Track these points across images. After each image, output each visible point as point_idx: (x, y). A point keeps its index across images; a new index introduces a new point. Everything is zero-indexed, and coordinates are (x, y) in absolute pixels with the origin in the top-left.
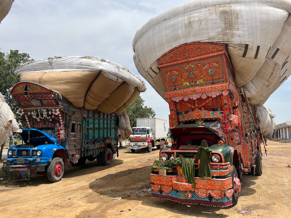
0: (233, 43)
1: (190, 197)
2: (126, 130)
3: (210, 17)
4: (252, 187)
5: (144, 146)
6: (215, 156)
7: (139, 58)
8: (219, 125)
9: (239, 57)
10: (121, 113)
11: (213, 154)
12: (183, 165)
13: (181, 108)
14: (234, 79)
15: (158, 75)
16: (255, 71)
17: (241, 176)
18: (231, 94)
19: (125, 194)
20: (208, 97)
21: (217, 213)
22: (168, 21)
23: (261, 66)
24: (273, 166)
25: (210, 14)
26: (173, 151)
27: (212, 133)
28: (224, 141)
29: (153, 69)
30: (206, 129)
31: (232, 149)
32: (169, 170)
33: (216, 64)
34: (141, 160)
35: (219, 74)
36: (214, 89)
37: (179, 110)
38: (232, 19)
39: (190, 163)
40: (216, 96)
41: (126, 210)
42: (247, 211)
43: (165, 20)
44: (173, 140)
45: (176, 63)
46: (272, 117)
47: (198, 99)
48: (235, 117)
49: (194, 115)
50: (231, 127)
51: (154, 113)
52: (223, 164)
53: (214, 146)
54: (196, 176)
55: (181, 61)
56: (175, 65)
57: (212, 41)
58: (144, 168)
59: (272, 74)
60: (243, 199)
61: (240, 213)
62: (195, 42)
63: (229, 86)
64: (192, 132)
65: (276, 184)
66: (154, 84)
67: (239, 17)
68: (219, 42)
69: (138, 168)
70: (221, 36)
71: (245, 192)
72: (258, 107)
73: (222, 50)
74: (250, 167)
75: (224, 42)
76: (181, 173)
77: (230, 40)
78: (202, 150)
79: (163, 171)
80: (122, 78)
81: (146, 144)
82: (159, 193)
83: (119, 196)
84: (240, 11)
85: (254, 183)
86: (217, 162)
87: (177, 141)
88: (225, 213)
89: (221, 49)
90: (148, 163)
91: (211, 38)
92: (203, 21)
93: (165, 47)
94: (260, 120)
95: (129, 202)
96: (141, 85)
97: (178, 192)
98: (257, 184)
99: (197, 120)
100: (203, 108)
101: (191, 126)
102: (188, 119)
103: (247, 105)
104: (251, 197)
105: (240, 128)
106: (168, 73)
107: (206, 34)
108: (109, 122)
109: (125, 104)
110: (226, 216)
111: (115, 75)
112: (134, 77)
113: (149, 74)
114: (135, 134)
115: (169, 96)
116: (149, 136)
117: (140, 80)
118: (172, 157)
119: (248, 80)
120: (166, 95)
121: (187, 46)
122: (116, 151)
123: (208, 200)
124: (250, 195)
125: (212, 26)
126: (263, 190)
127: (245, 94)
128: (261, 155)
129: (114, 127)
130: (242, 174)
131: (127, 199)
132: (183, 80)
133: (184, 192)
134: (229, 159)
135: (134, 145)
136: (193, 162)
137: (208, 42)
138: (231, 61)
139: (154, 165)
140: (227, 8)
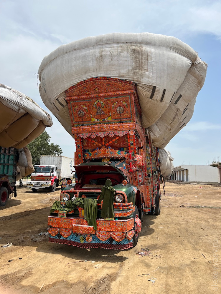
0: (142, 83)
1: (91, 241)
2: (27, 167)
3: (122, 54)
4: (151, 226)
5: (47, 185)
6: (119, 196)
7: (45, 87)
8: (124, 165)
9: (147, 98)
10: (21, 148)
11: (117, 194)
12: (85, 206)
13: (88, 146)
14: (141, 120)
15: (65, 108)
16: (160, 114)
17: (142, 216)
18: (137, 134)
19: (18, 239)
20: (115, 136)
21: (117, 256)
22: (78, 51)
23: (166, 110)
24: (170, 206)
25: (122, 51)
26: (76, 191)
27: (117, 172)
28: (128, 181)
29: (60, 100)
30: (111, 168)
31: (135, 189)
32: (70, 211)
33: (125, 103)
34: (42, 201)
35: (127, 113)
36: (121, 128)
37: (86, 147)
38: (142, 59)
39: (93, 204)
40: (123, 136)
41: (16, 258)
42: (146, 252)
43: (76, 49)
44: (77, 179)
45: (84, 97)
46: (171, 160)
47: (105, 137)
48: (139, 157)
49: (100, 153)
50: (136, 167)
51: (61, 150)
52: (126, 204)
53: (118, 185)
54: (98, 218)
55: (91, 96)
56: (83, 99)
57: (122, 79)
58: (44, 209)
59: (174, 118)
60: (142, 239)
61: (139, 255)
62: (106, 78)
63: (136, 126)
64: (97, 171)
65: (172, 223)
66: (61, 118)
67: (149, 59)
68: (129, 80)
69: (38, 209)
70: (131, 75)
71: (144, 231)
72: (159, 149)
73: (131, 89)
74: (150, 207)
75: (133, 81)
76: (83, 215)
77: (140, 80)
78: (106, 189)
79: (64, 213)
80: (25, 108)
81: (50, 183)
82: (57, 237)
83: (10, 243)
84: (150, 52)
85: (153, 223)
86: (120, 203)
87: (81, 180)
88: (125, 256)
89: (130, 87)
90: (50, 203)
91: (122, 75)
92: (114, 56)
93: (74, 78)
94: (161, 162)
95: (21, 249)
96: (46, 118)
97: (78, 235)
98: (156, 223)
99: (104, 158)
100: (109, 147)
101: (96, 164)
102: (94, 157)
103: (151, 147)
104: (150, 237)
105: (143, 168)
106: (76, 107)
107: (117, 70)
108: (6, 157)
109: (27, 138)
110: (126, 258)
111: (16, 103)
112: (39, 108)
113: (55, 106)
114: (37, 172)
115: (76, 131)
116: (53, 175)
117: (46, 113)
118: (75, 197)
119: (153, 122)
120: (73, 131)
121: (97, 81)
122: (13, 191)
123: (109, 243)
124: (149, 235)
125: (123, 63)
126: (160, 229)
127: (150, 136)
128: (160, 195)
129: (13, 163)
130: (143, 214)
131: (19, 245)
132: (91, 116)
133: (84, 236)
134: (132, 199)
135: (36, 184)
136: (96, 202)
137: (118, 79)
138: (139, 102)
139: (54, 207)
140: (138, 48)
